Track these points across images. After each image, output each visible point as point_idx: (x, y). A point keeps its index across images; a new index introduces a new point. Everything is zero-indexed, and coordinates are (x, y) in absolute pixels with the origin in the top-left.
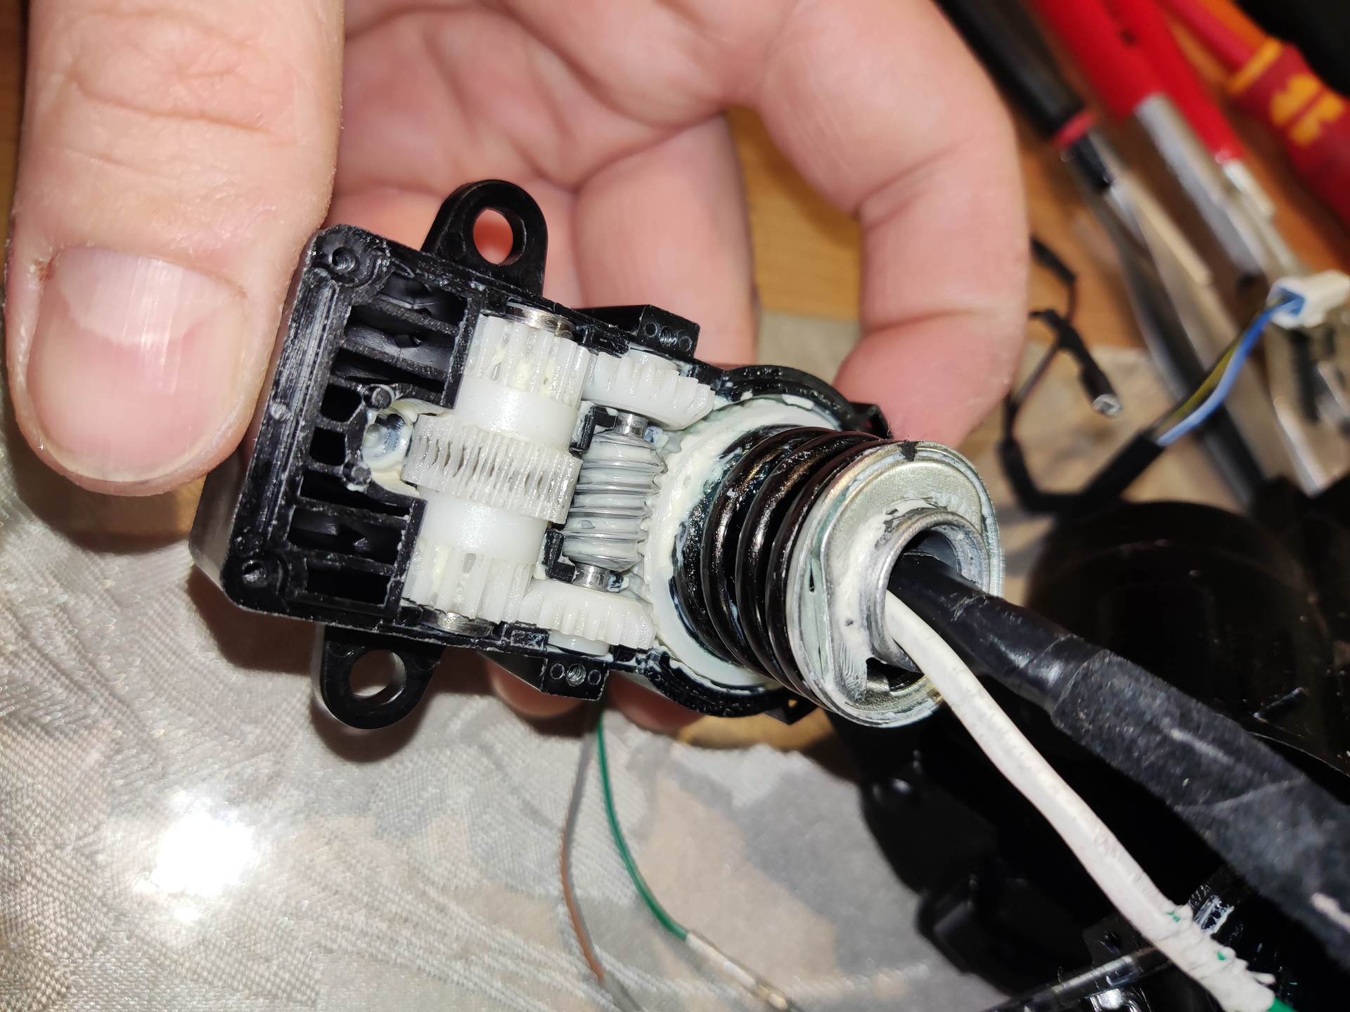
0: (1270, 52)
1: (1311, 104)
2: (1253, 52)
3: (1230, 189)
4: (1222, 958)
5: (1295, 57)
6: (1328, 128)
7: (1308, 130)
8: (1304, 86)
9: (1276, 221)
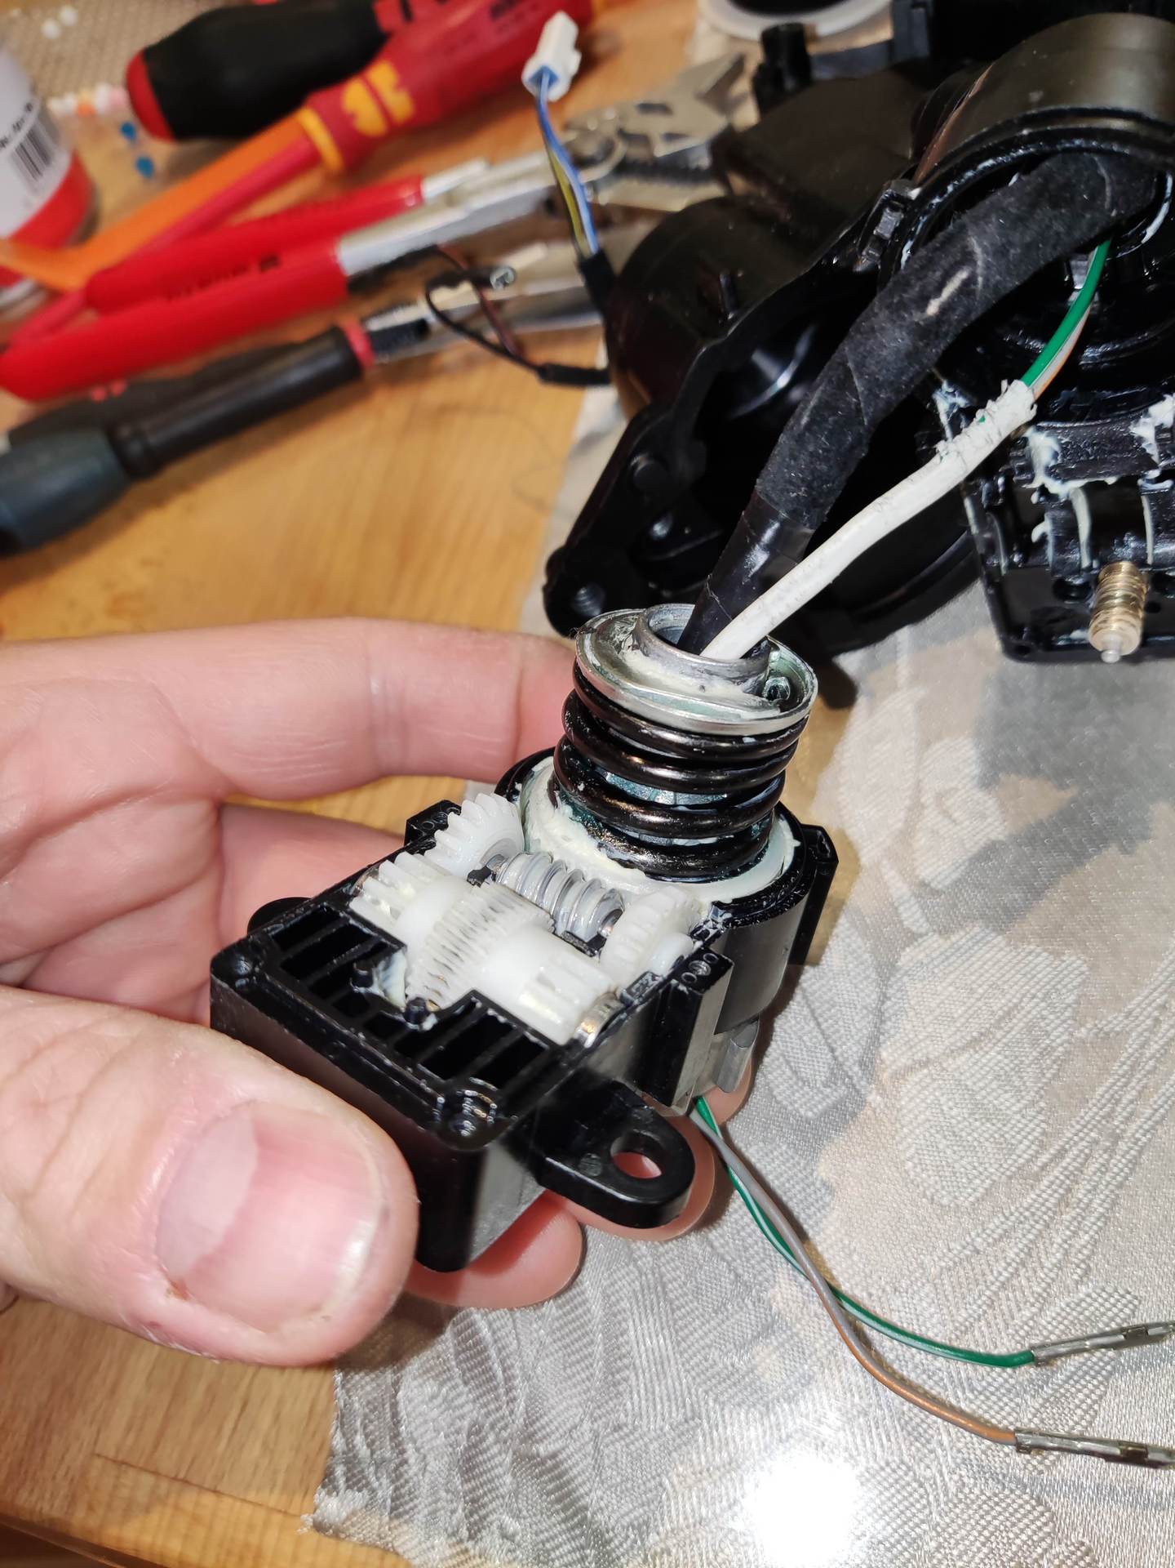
0: (309, 121)
1: (374, 93)
2: (306, 136)
3: (451, 199)
4: (983, 419)
5: (322, 98)
6: (403, 83)
7: (401, 104)
8: (355, 97)
9: (492, 162)
